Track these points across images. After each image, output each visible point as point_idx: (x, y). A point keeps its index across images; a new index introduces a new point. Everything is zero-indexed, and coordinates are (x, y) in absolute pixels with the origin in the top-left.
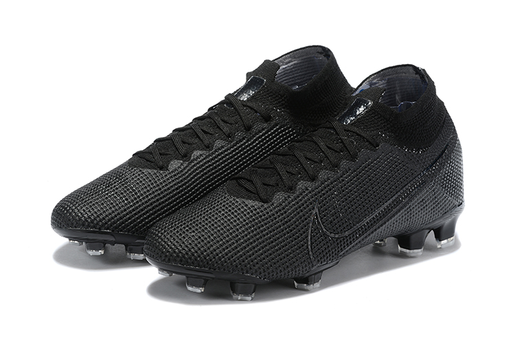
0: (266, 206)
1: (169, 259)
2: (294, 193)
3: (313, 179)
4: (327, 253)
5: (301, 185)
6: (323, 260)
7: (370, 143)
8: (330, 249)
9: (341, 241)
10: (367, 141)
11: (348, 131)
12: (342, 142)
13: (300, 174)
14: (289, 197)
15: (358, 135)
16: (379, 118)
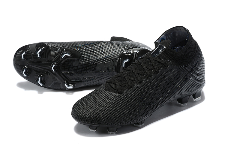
0: (121, 95)
1: (82, 120)
2: (132, 89)
3: (141, 82)
4: (146, 113)
5: (135, 85)
6: (145, 116)
7: (164, 65)
8: (148, 111)
9: (152, 107)
10: (163, 65)
11: (155, 60)
12: (153, 65)
13: (135, 80)
14: (131, 91)
15: (159, 62)
16: (168, 54)
